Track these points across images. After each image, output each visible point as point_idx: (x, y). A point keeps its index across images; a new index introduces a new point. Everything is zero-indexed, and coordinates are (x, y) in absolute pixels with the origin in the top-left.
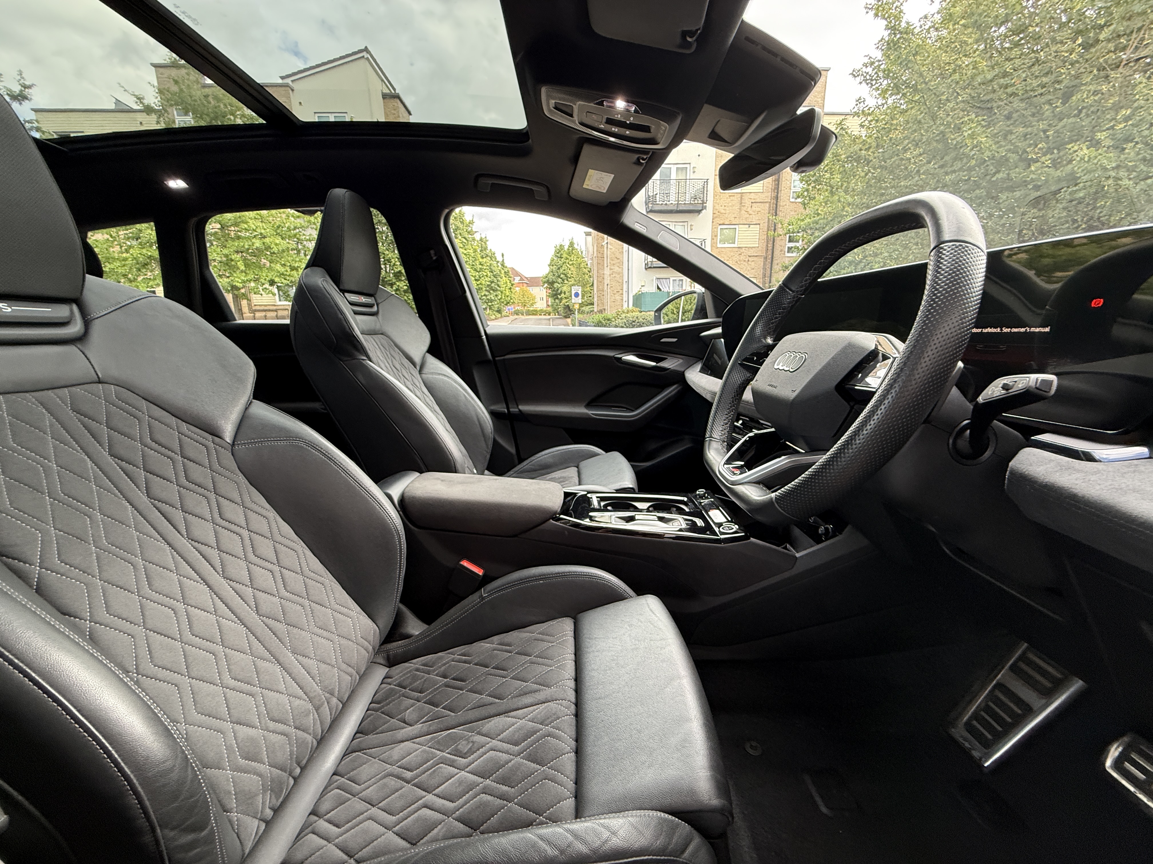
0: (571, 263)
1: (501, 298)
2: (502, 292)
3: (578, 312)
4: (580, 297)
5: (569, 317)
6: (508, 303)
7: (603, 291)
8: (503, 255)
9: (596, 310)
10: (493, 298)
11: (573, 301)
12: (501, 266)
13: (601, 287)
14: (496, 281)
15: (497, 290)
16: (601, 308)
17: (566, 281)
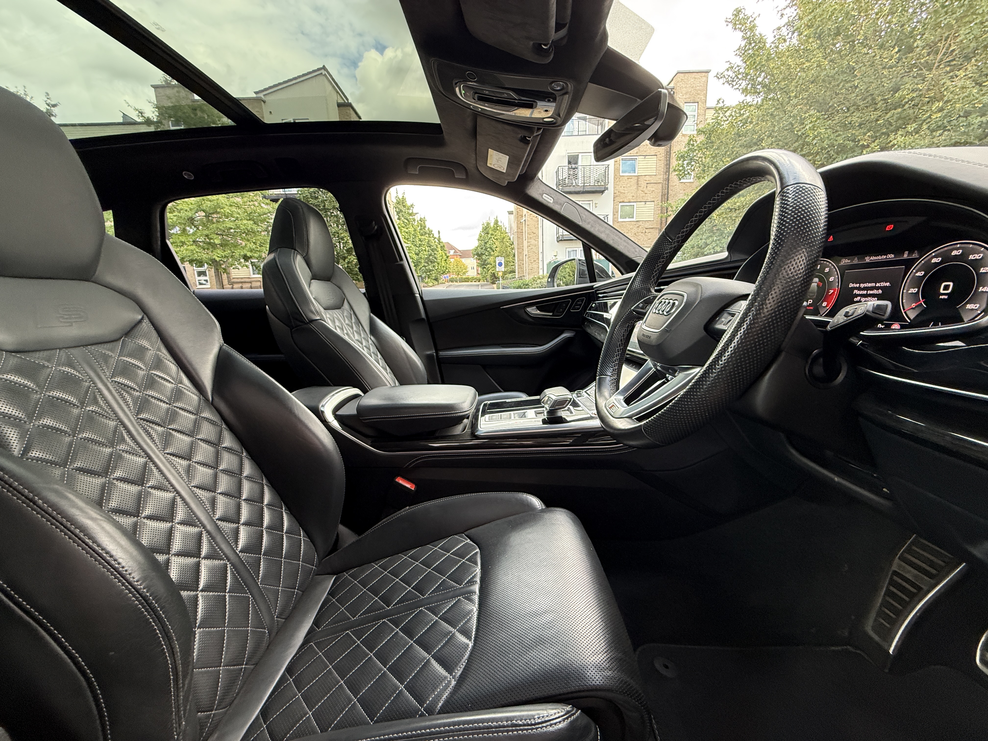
0: (496, 238)
1: (438, 268)
2: (438, 264)
3: (502, 279)
4: (503, 266)
5: (495, 283)
7: (523, 260)
8: (439, 232)
9: (517, 276)
10: (431, 268)
11: (498, 270)
12: (437, 241)
13: (521, 258)
14: (433, 254)
15: (434, 262)
16: (521, 275)
17: (492, 253)
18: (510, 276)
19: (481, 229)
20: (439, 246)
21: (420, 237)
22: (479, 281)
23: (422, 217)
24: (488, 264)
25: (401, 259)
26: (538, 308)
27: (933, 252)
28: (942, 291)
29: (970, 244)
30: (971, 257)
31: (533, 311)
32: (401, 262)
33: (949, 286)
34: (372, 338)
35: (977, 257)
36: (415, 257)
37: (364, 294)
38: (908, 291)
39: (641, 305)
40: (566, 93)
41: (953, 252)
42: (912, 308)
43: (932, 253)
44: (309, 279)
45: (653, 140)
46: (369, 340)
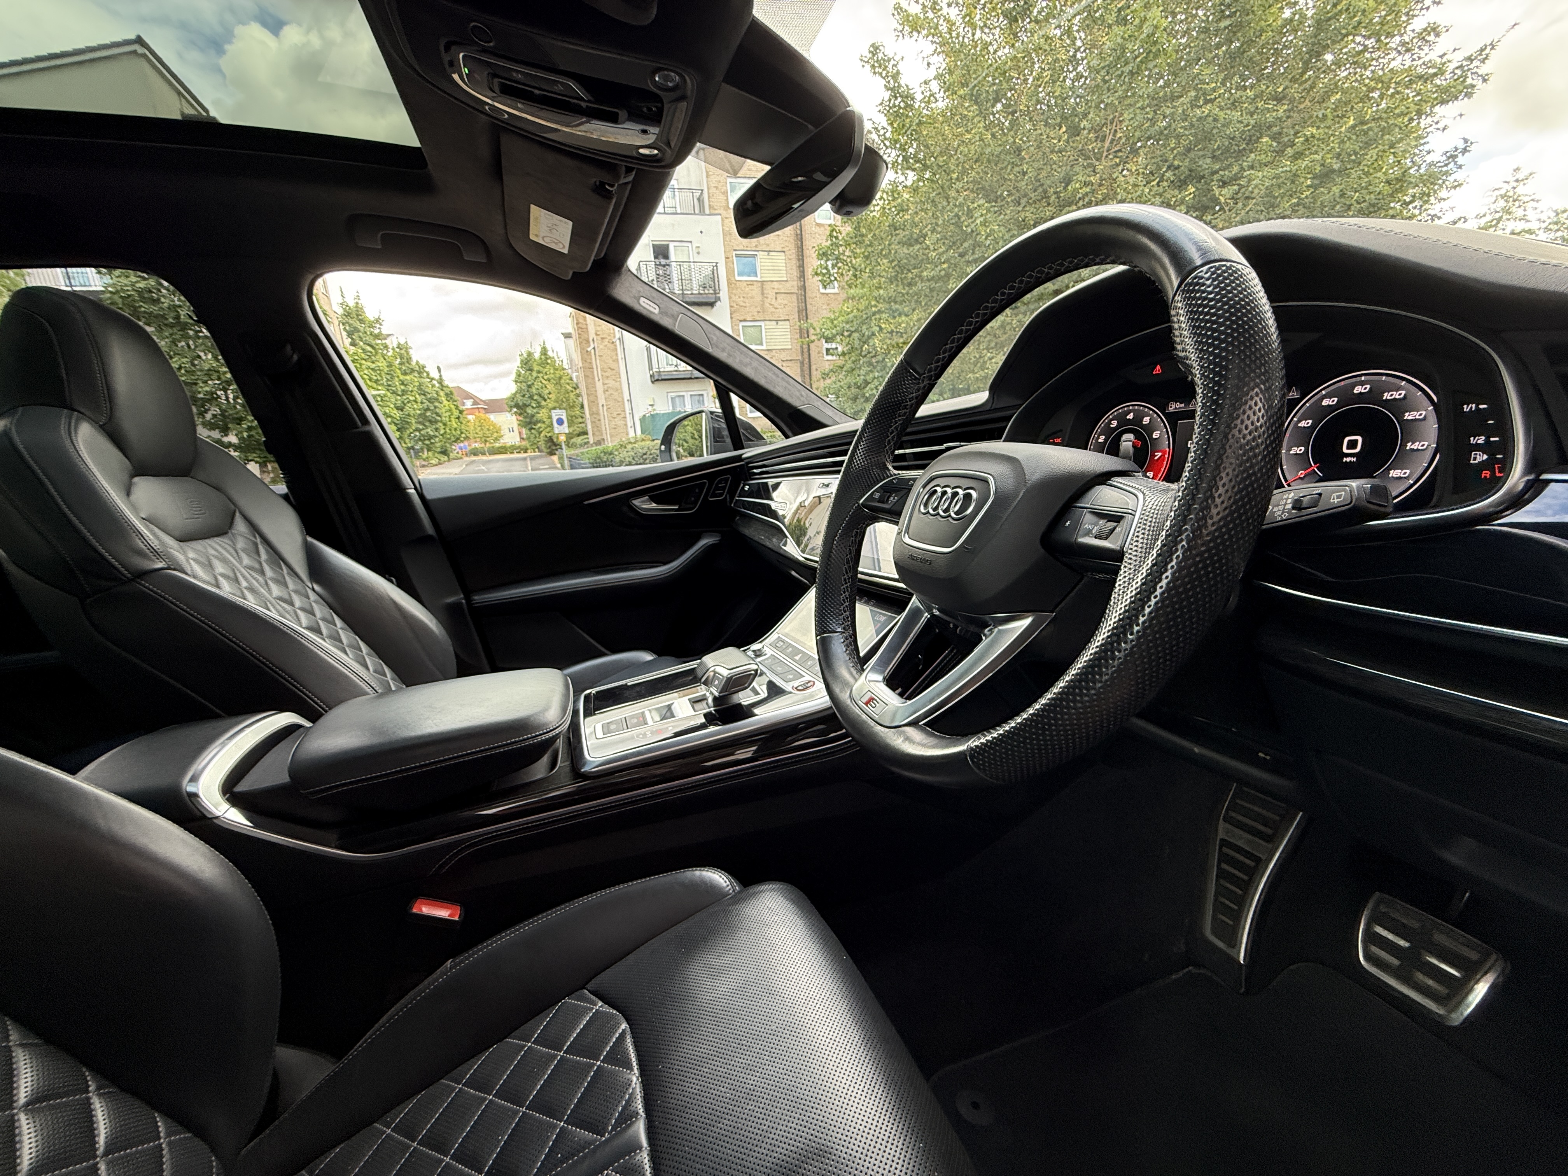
0: (546, 377)
1: (445, 432)
2: (445, 424)
3: (568, 445)
4: (566, 424)
5: (555, 454)
6: (458, 439)
7: (598, 413)
8: (439, 369)
9: (591, 442)
10: (432, 433)
11: (556, 431)
12: (437, 385)
13: (594, 410)
14: (432, 408)
15: (436, 422)
16: (600, 438)
17: (543, 403)
18: (579, 440)
19: (518, 363)
20: (442, 393)
21: (402, 377)
22: (526, 452)
23: (402, 342)
24: (539, 422)
25: (366, 422)
26: (653, 499)
27: (1323, 389)
28: (1345, 450)
29: (1383, 376)
30: (1387, 396)
31: (644, 504)
32: (367, 428)
33: (1356, 441)
34: (316, 587)
35: (1396, 395)
36: (397, 414)
37: (285, 497)
38: (1289, 450)
39: (877, 496)
40: (683, 98)
41: (1356, 389)
42: (1300, 478)
43: (1321, 391)
44: (125, 477)
45: (838, 204)
46: (311, 593)
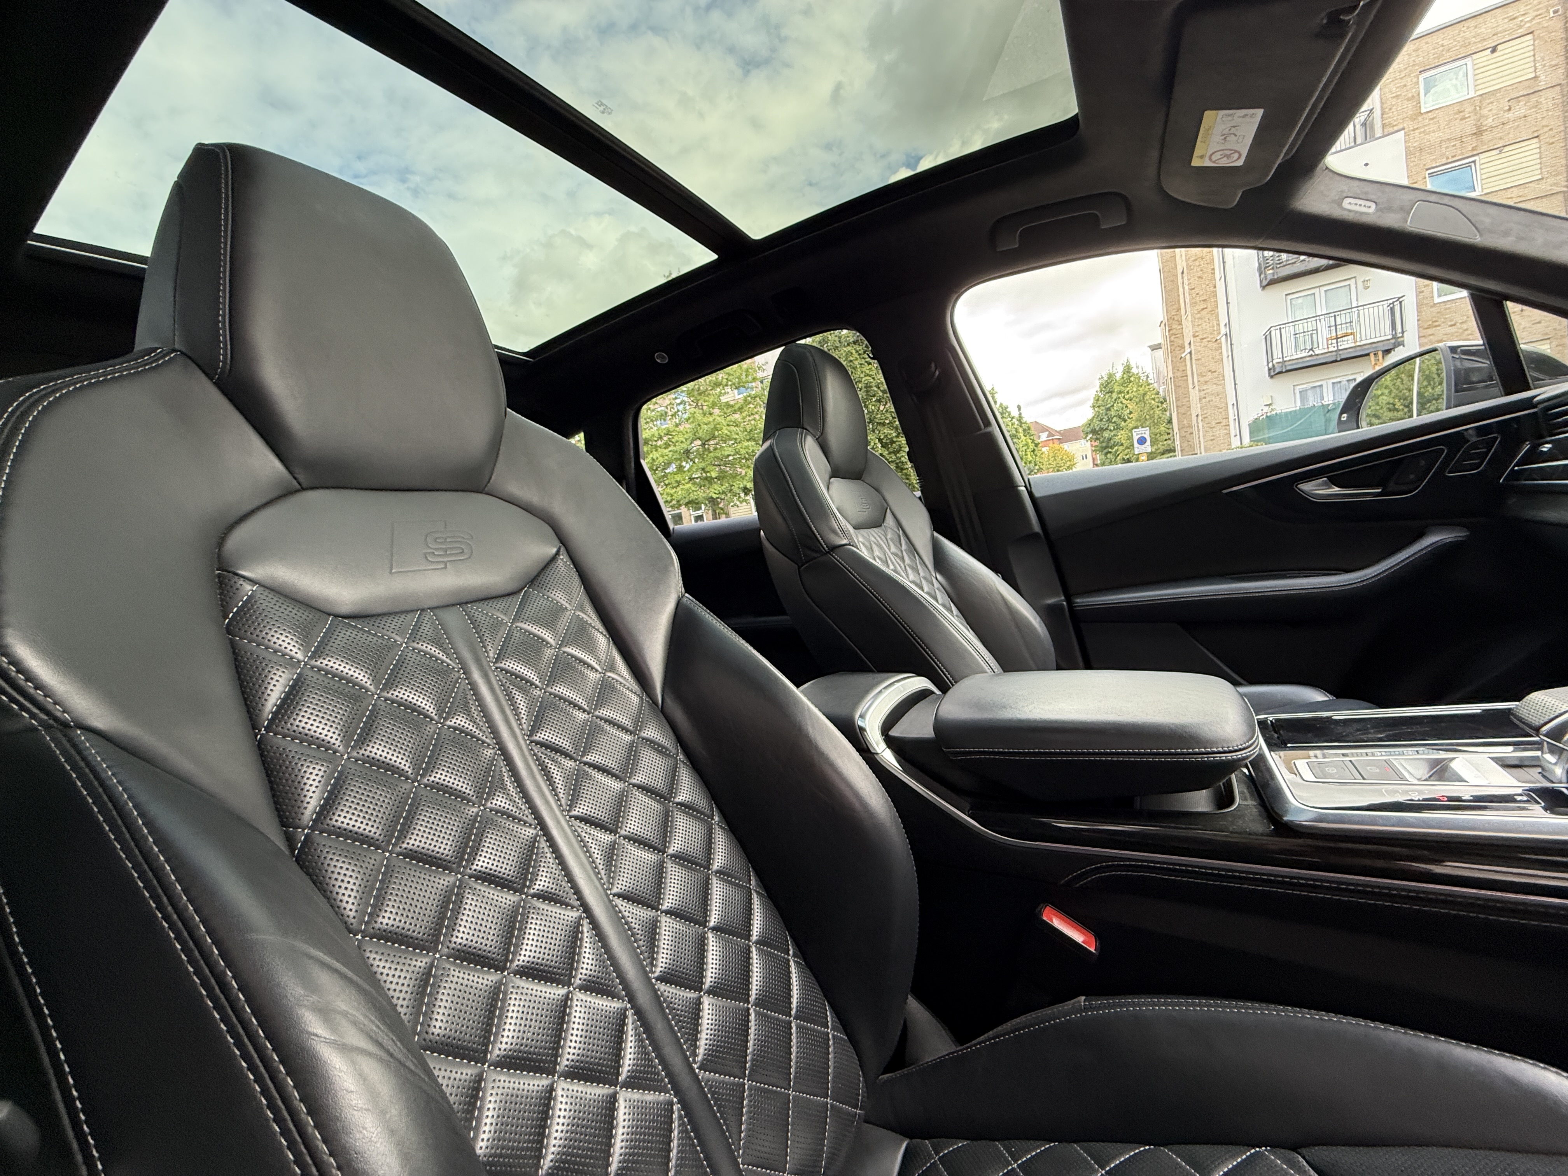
0: (1127, 397)
4: (1148, 443)
7: (1190, 426)
11: (1137, 452)
17: (1123, 424)
19: (1097, 387)
26: (1332, 481)
31: (1319, 489)
34: (939, 577)
44: (828, 477)
46: (934, 580)
